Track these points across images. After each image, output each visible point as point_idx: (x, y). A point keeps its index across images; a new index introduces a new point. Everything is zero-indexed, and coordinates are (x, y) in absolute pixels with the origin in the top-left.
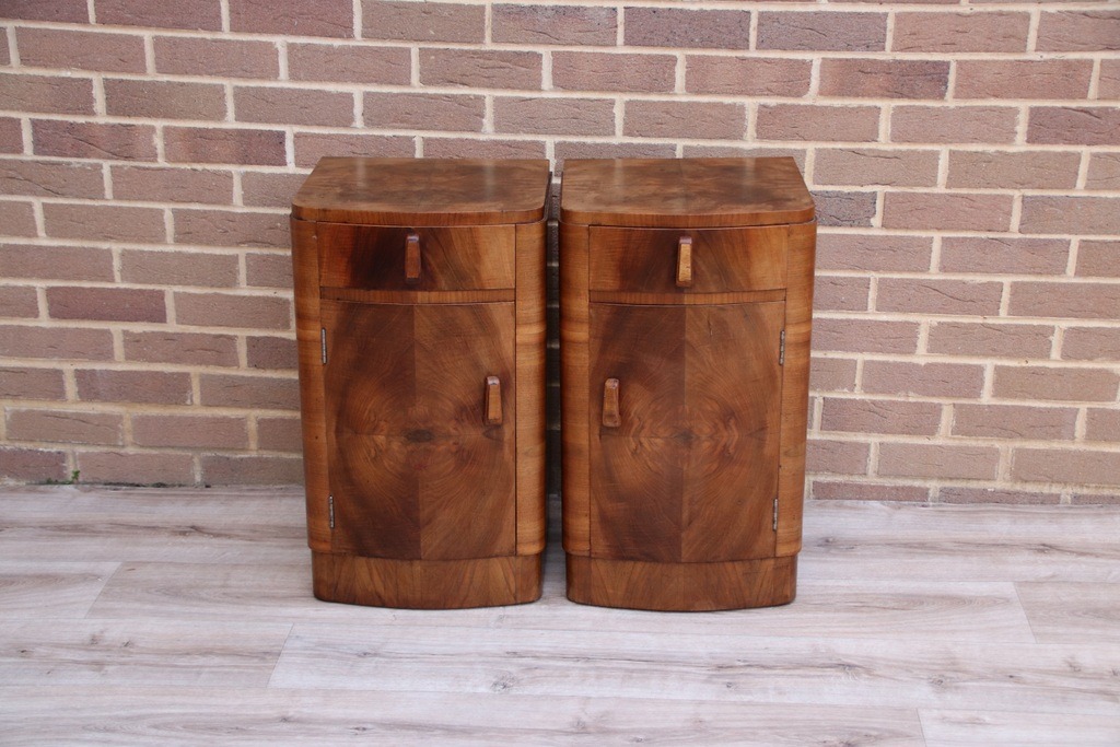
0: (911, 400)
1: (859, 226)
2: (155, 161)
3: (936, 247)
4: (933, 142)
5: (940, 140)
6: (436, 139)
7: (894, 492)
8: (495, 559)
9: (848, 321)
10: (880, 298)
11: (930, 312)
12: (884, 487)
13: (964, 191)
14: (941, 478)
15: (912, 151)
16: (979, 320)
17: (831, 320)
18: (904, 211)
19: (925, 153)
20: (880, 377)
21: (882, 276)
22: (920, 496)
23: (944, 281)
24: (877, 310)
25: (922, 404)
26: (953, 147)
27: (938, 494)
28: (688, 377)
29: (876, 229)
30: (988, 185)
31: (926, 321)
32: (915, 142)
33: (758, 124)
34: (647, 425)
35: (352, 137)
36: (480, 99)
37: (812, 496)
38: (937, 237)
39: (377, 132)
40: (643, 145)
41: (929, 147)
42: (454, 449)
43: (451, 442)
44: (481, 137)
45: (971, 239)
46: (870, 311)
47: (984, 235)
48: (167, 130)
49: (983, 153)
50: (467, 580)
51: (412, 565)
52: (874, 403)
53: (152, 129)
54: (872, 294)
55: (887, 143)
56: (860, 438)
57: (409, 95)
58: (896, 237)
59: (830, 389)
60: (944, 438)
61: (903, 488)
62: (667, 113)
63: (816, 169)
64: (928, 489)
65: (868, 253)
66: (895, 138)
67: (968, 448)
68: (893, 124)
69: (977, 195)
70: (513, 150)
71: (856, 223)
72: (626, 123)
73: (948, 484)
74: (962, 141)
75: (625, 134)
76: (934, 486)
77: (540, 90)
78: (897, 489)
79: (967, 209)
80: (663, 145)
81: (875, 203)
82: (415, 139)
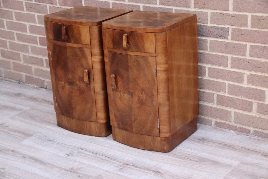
0: (243, 99)
2: (57, 5)
3: (248, 48)
4: (246, 12)
5: (248, 11)
6: (115, 3)
7: (239, 129)
8: (92, 122)
9: (222, 70)
10: (231, 63)
11: (247, 70)
12: (236, 127)
13: (256, 29)
14: (254, 127)
15: (239, 14)
16: (263, 74)
17: (218, 69)
18: (238, 35)
19: (244, 15)
20: (233, 89)
21: (232, 56)
22: (247, 132)
23: (251, 60)
24: (231, 67)
25: (247, 101)
26: (253, 14)
27: (253, 133)
28: (130, 77)
29: (229, 40)
30: (264, 28)
31: (247, 73)
32: (240, 11)
33: (194, 3)
34: (122, 90)
37: (215, 126)
38: (248, 44)
40: (164, 8)
41: (245, 14)
42: (79, 89)
43: (78, 87)
44: (125, 3)
45: (259, 46)
46: (229, 67)
47: (263, 45)
49: (262, 16)
50: (85, 127)
51: (73, 120)
52: (231, 98)
54: (229, 62)
55: (232, 11)
56: (228, 109)
58: (235, 43)
59: (219, 91)
60: (254, 113)
61: (242, 128)
63: (211, 19)
64: (250, 130)
65: (227, 48)
66: (234, 10)
67: (262, 118)
68: (233, 5)
69: (260, 31)
70: (132, 7)
71: (224, 37)
72: (160, 1)
73: (257, 130)
74: (255, 12)
75: (160, 4)
76: (252, 129)
78: (240, 128)
79: (257, 35)
80: (169, 8)
81: (229, 31)
82: (110, 3)
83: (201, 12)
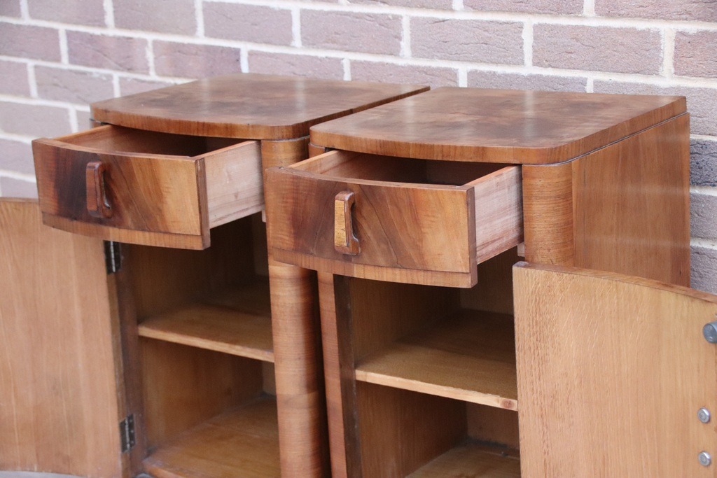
2: (147, 74)
6: (361, 62)
33: (676, 56)
35: (292, 56)
36: (397, 18)
39: (313, 53)
40: (552, 77)
44: (400, 62)
48: (155, 43)
53: (144, 42)
57: (337, 13)
62: (577, 40)
72: (535, 51)
75: (535, 64)
77: (452, 10)
80: (573, 79)
82: (343, 61)
83: (701, 90)
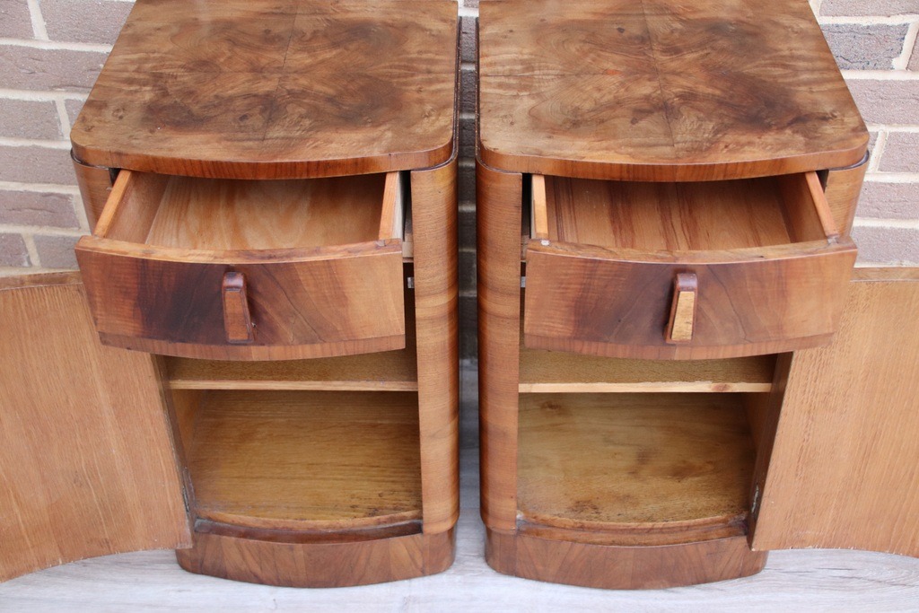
1: (875, 68)
8: (397, 539)
21: (893, 130)
29: (898, 72)
54: (878, 153)
65: (880, 103)
71: (871, 65)
81: (903, 39)
